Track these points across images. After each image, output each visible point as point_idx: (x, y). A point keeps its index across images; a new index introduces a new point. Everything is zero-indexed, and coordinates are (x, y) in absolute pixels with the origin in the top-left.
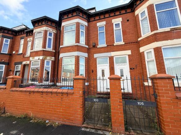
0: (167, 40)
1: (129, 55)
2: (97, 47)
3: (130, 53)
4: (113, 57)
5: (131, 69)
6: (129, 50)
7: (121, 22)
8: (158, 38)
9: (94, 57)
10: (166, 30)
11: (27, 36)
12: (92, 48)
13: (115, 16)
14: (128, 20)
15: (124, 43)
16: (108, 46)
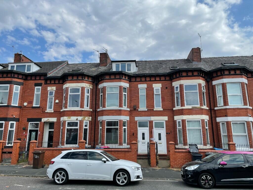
0: (190, 115)
1: (166, 121)
2: (138, 110)
3: (167, 120)
4: (152, 121)
5: (167, 133)
6: (166, 116)
7: (161, 88)
8: (184, 113)
9: (135, 120)
10: (189, 108)
11: (46, 83)
12: (133, 110)
13: (156, 81)
14: (167, 88)
15: (162, 109)
16: (148, 111)
